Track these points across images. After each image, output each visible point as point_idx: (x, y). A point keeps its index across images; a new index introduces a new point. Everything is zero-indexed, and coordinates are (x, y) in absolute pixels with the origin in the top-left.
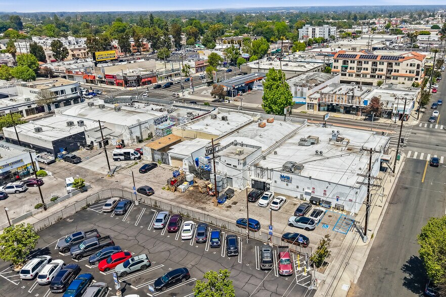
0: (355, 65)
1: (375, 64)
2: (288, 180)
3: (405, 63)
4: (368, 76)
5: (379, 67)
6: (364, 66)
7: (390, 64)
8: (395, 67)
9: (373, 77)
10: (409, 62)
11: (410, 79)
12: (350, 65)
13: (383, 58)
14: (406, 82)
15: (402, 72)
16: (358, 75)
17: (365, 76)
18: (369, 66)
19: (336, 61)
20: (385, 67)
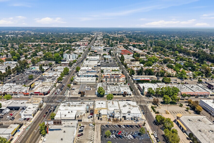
0: (109, 79)
1: (114, 79)
2: (129, 114)
3: (121, 78)
4: (113, 82)
5: (115, 79)
6: (111, 79)
7: (118, 79)
8: (119, 79)
9: (114, 82)
10: (122, 78)
11: (123, 82)
12: (108, 79)
13: (116, 77)
14: (122, 83)
15: (121, 80)
16: (110, 82)
17: (112, 82)
18: (113, 79)
19: (104, 78)
20: (117, 79)
